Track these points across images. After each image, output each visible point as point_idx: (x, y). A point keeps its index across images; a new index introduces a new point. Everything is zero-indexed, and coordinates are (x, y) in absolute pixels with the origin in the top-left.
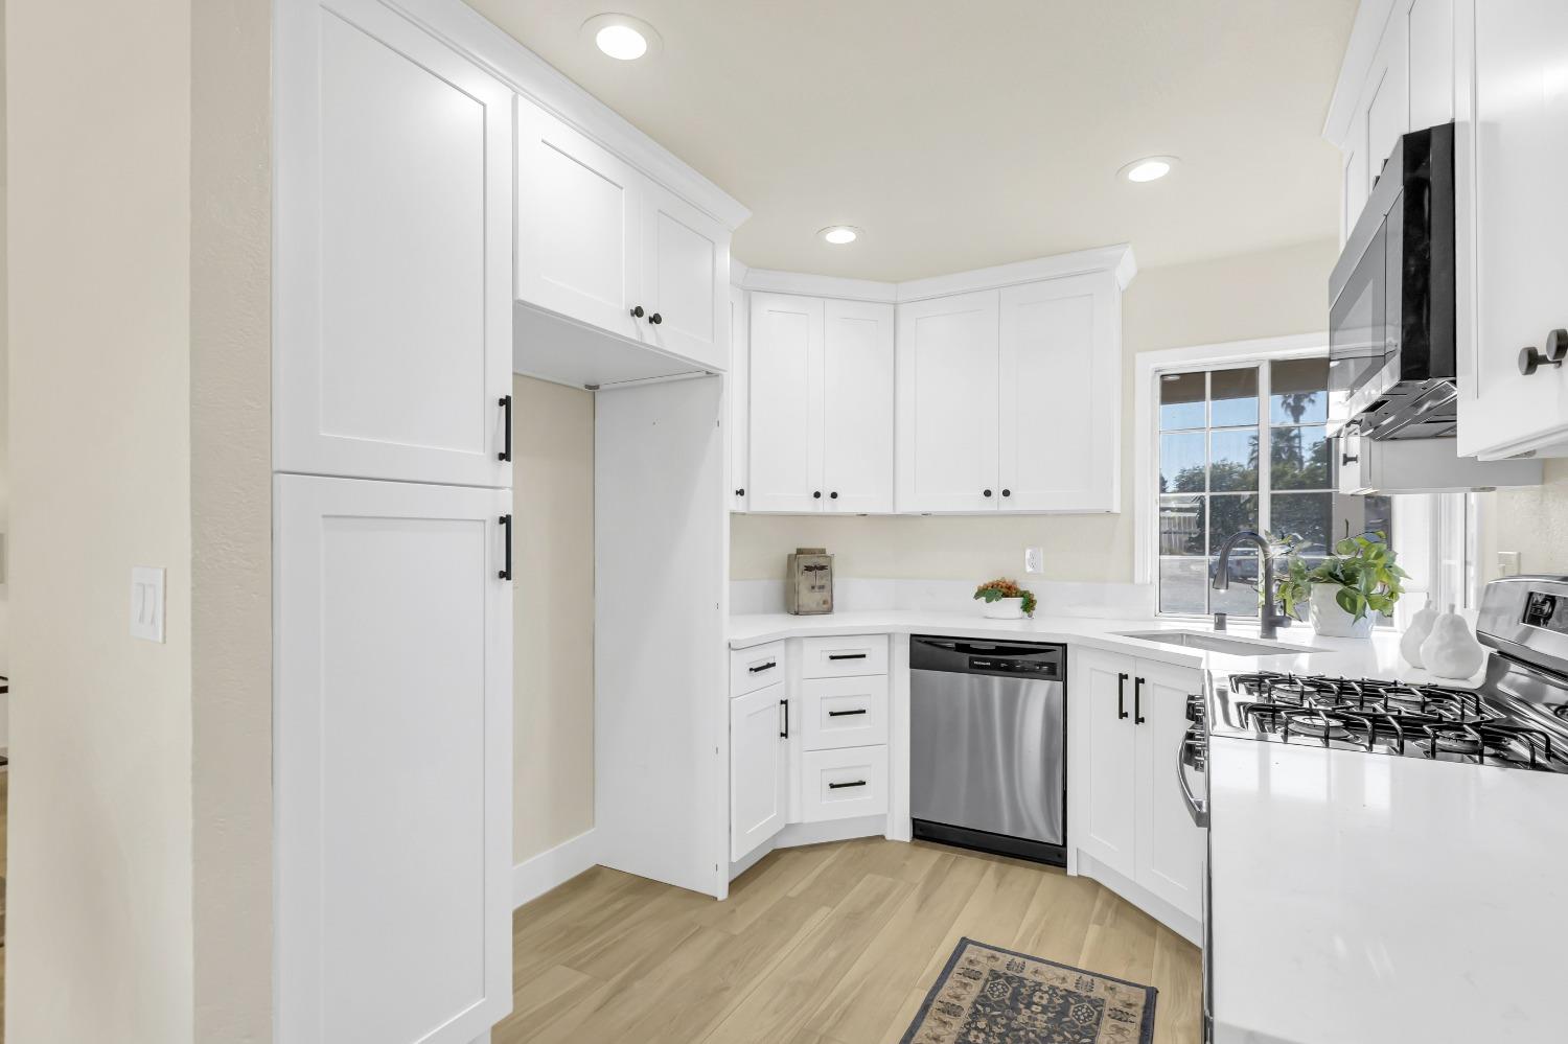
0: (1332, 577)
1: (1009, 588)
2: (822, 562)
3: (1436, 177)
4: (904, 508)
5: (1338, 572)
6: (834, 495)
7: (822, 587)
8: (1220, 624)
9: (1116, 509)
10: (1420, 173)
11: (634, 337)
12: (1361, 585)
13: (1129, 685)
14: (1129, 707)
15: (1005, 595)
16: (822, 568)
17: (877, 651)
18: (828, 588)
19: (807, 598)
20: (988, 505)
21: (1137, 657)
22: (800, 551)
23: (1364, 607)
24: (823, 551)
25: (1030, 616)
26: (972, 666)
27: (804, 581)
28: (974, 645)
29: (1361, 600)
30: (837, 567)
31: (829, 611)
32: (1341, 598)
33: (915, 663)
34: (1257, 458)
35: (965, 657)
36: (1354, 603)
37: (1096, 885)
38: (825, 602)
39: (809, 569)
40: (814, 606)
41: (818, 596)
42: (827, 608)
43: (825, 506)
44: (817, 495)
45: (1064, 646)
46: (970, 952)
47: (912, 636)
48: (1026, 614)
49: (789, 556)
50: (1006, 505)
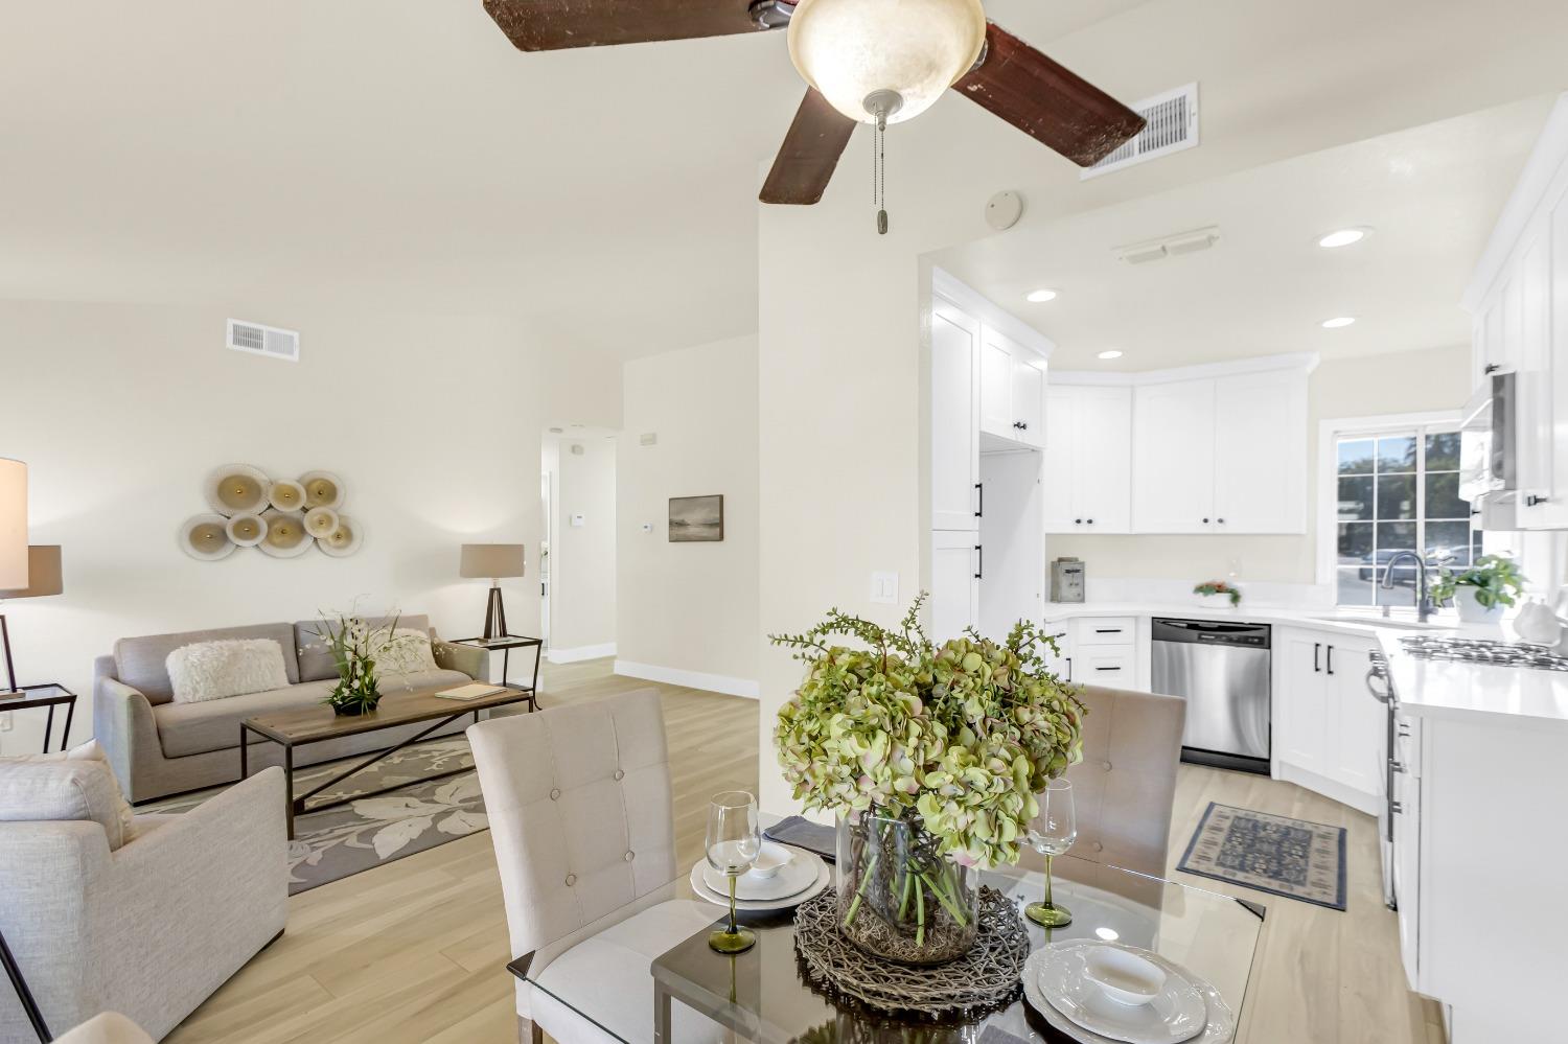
0: (1471, 582)
1: (1219, 586)
2: (1077, 567)
3: (1507, 398)
4: (1137, 530)
5: (1475, 578)
6: (1090, 522)
7: (1077, 585)
8: (1386, 614)
9: (1304, 531)
10: (1501, 394)
11: (1014, 439)
12: (1493, 586)
13: (1323, 651)
14: (1322, 664)
15: (1218, 592)
16: (1077, 571)
17: (1127, 627)
18: (1081, 584)
19: (1066, 591)
20: (1206, 529)
21: (1326, 631)
22: (1060, 560)
23: (1494, 601)
24: (1076, 560)
25: (1236, 606)
26: (1200, 638)
27: (1065, 580)
28: (1201, 624)
29: (1491, 597)
30: (1087, 571)
31: (1082, 600)
32: (1478, 596)
33: (1155, 637)
34: (1415, 453)
35: (1195, 633)
36: (1487, 599)
37: (1294, 786)
38: (1079, 595)
39: (1068, 571)
40: (1071, 597)
41: (1075, 590)
42: (1081, 599)
43: (1084, 528)
44: (1078, 521)
45: (1270, 625)
46: (1216, 808)
47: (1153, 618)
48: (1233, 605)
49: (1053, 563)
50: (1220, 529)
